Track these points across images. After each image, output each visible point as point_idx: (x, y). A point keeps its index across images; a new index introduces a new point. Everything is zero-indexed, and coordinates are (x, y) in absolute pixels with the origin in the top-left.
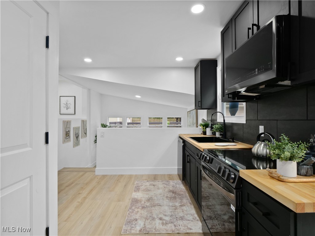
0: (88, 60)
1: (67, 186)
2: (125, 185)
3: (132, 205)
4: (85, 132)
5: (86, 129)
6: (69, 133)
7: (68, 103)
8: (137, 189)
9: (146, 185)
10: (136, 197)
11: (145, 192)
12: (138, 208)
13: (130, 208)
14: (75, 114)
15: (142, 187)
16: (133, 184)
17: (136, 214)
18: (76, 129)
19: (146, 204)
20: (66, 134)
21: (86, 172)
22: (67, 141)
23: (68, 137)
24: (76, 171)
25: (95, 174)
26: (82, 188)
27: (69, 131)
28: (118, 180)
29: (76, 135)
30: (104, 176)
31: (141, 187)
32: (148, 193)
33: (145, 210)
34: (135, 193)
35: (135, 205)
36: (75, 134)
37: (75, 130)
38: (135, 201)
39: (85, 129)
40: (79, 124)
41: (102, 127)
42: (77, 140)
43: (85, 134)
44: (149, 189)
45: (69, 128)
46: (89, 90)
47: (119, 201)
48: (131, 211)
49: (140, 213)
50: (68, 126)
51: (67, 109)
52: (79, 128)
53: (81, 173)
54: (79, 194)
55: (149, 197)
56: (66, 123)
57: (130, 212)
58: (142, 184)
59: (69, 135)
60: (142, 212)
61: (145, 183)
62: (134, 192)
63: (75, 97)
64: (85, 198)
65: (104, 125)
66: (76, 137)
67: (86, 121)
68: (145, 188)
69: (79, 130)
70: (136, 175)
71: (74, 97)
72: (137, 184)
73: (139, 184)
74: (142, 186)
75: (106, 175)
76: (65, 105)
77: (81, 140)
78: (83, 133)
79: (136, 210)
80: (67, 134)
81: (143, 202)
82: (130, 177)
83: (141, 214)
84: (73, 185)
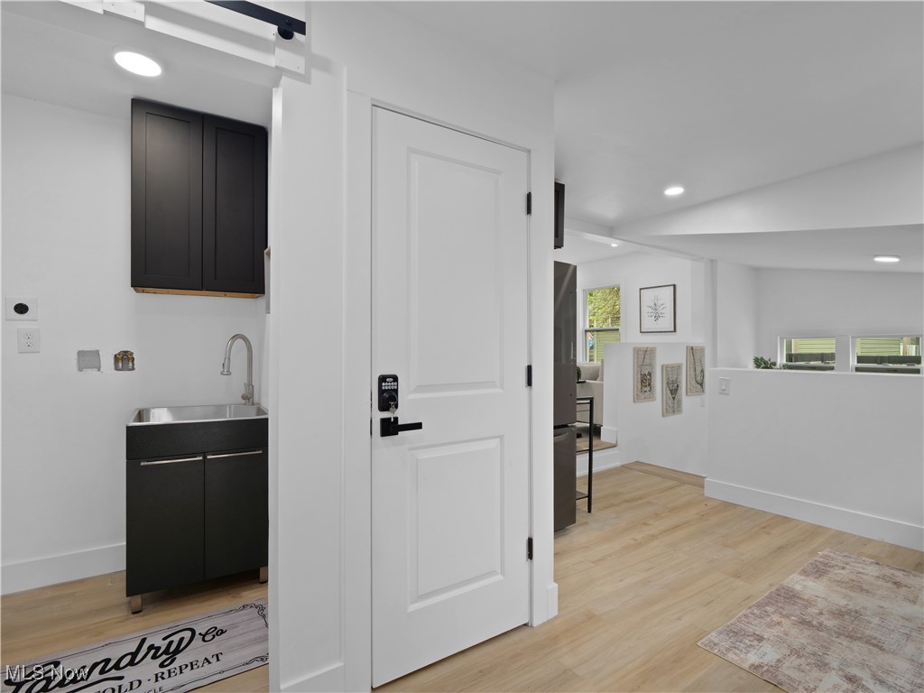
0: (674, 191)
1: (626, 501)
2: (781, 547)
3: (770, 600)
4: (699, 379)
5: (702, 371)
6: (650, 380)
7: (659, 303)
8: (819, 571)
9: (862, 571)
10: (798, 587)
11: (844, 590)
12: (787, 616)
13: (758, 606)
14: (675, 331)
15: (842, 571)
16: (813, 553)
17: (770, 625)
18: (669, 369)
19: (822, 619)
20: (642, 381)
21: (684, 483)
22: (645, 398)
23: (648, 388)
24: (659, 475)
25: (703, 495)
26: (657, 516)
27: (650, 374)
28: (764, 528)
29: (671, 386)
30: (727, 506)
31: (836, 572)
32: (852, 594)
33: (807, 633)
34: (803, 577)
35: (780, 605)
36: (668, 383)
37: (667, 371)
38: (790, 596)
39: (698, 371)
40: (680, 358)
41: (758, 366)
42: (674, 398)
43: (699, 386)
44: (865, 587)
45: (651, 365)
46: (713, 262)
47: (737, 575)
48: (755, 611)
49: (783, 629)
50: (647, 361)
51: (657, 318)
52: (679, 367)
53: (670, 483)
54: (645, 524)
55: (850, 607)
56: (641, 353)
57: (754, 614)
58: (847, 564)
59: (649, 384)
60: (794, 631)
61: (859, 565)
62: (800, 574)
63: (674, 286)
64: (653, 537)
65: (765, 363)
66: (671, 391)
67: (702, 350)
68: (853, 577)
69: (679, 374)
70: (839, 534)
71: (672, 287)
72: (826, 557)
73: (833, 559)
74: (843, 568)
75: (735, 506)
76: (651, 310)
77: (687, 401)
78: (693, 382)
79: (776, 618)
80: (645, 381)
81: (814, 611)
82: (815, 531)
83: (787, 635)
84: (641, 501)
